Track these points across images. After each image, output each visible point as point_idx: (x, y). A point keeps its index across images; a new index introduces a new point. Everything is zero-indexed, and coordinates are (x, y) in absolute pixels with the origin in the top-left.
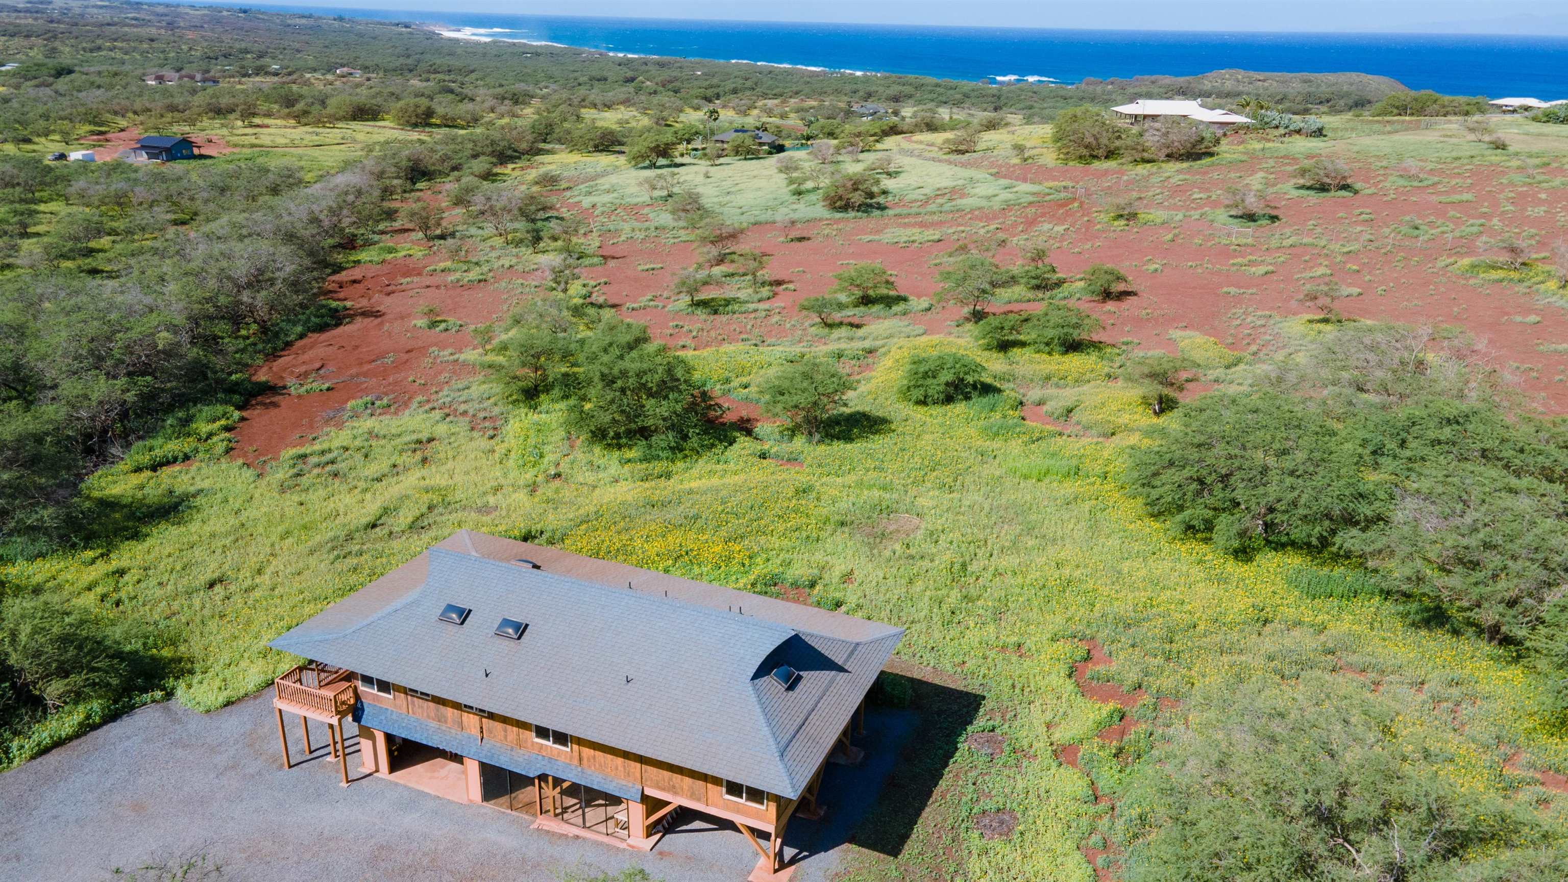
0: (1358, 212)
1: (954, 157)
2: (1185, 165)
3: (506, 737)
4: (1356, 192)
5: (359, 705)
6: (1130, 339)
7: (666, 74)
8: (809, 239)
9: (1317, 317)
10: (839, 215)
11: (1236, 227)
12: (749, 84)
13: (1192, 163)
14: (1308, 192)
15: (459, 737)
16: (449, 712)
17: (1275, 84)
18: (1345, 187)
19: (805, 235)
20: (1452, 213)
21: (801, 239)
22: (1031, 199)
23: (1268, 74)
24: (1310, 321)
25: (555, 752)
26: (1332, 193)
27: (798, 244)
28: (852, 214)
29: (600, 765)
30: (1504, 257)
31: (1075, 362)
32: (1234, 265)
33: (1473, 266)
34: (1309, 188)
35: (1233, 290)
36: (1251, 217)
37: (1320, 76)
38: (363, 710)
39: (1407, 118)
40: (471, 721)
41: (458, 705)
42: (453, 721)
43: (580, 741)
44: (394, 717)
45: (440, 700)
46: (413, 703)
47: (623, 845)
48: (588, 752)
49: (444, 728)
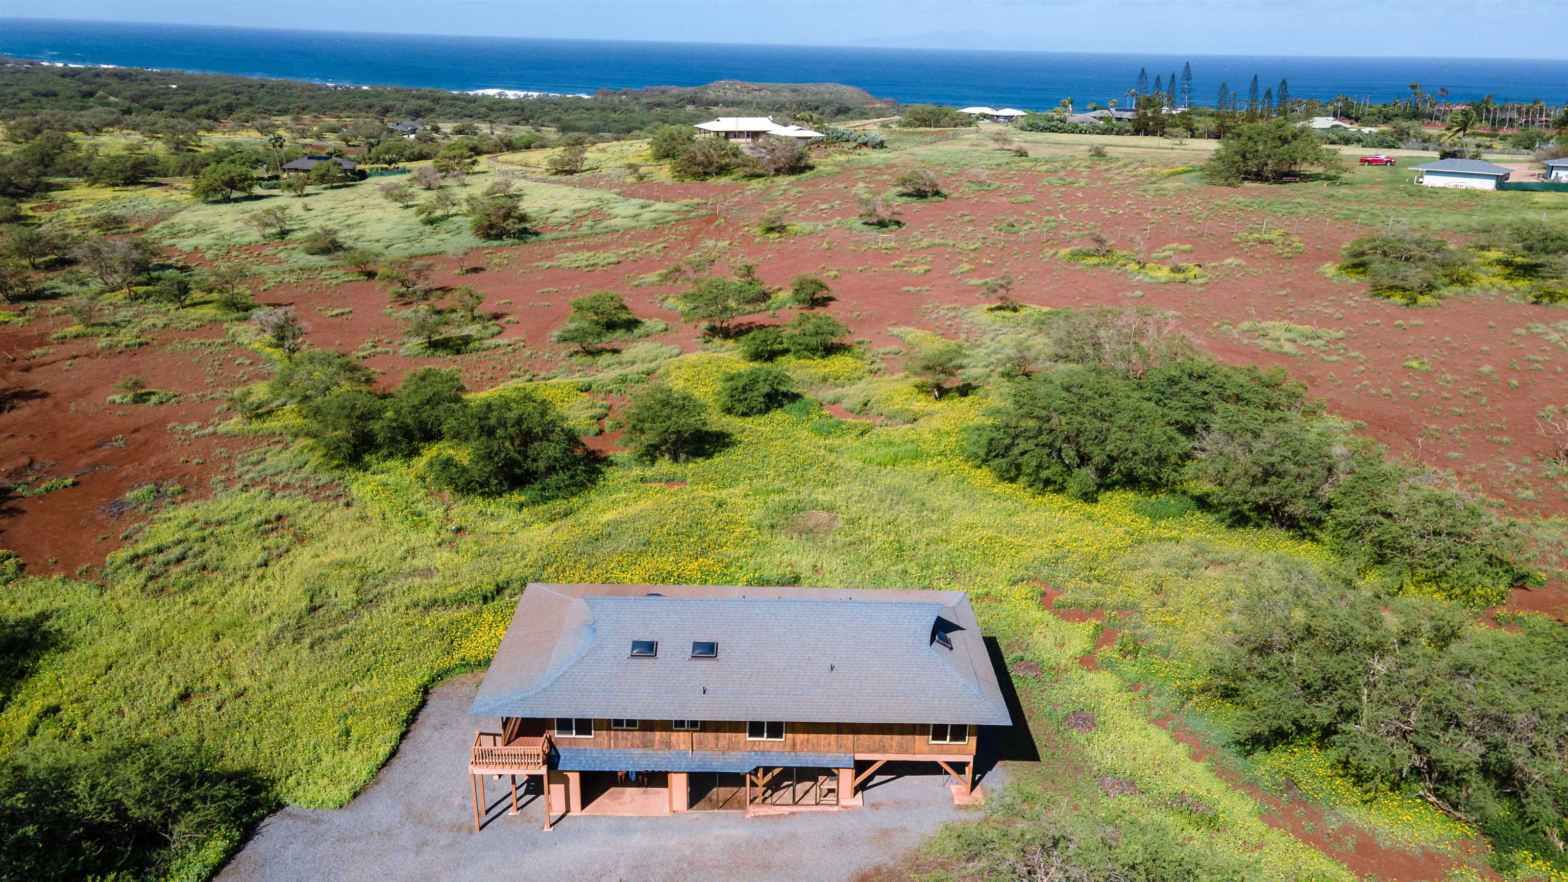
0: (959, 214)
1: (564, 178)
2: (793, 178)
3: (717, 745)
4: (945, 197)
5: (554, 753)
6: (862, 339)
7: (134, 89)
8: (483, 269)
9: (993, 306)
10: (496, 243)
11: (872, 232)
12: (244, 99)
13: (798, 176)
14: (910, 199)
15: (669, 756)
16: (658, 736)
17: (769, 93)
18: (937, 193)
19: (479, 265)
20: (1028, 212)
21: (476, 270)
22: (675, 217)
23: (762, 84)
24: (992, 310)
25: (768, 745)
26: (930, 199)
27: (474, 275)
28: (508, 241)
29: (813, 745)
30: (1093, 247)
31: (837, 364)
32: (894, 266)
33: (1074, 255)
34: (909, 195)
35: (912, 289)
36: (882, 224)
37: (804, 85)
38: (558, 757)
39: (932, 129)
40: (680, 738)
41: (666, 726)
42: (661, 743)
43: (795, 727)
44: (594, 755)
45: (648, 726)
46: (616, 737)
47: (836, 809)
48: (801, 737)
49: (650, 752)
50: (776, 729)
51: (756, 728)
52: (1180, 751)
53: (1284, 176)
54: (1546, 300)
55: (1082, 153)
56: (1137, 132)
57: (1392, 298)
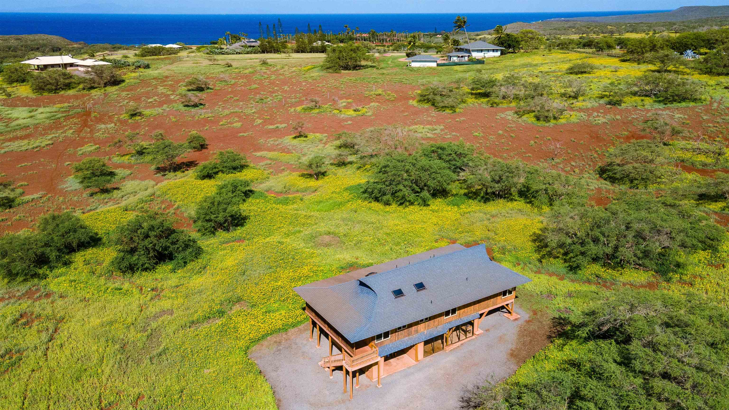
0: (228, 97)
2: (116, 87)
3: (434, 325)
4: (213, 89)
9: (293, 137)
11: (193, 110)
13: (118, 86)
14: (196, 92)
15: (417, 337)
16: (413, 328)
18: (208, 88)
20: (262, 93)
22: (61, 115)
24: (295, 138)
25: (451, 318)
26: (207, 91)
29: (466, 313)
32: (222, 125)
33: (305, 109)
34: (193, 90)
35: (244, 135)
36: (195, 106)
39: (161, 57)
40: (421, 327)
41: (417, 323)
42: (414, 331)
43: (460, 308)
44: (391, 346)
45: (410, 326)
46: (398, 335)
47: (474, 337)
48: (462, 311)
49: (411, 337)
50: (454, 311)
51: (447, 313)
52: (554, 279)
53: (356, 67)
54: (495, 105)
55: (257, 63)
56: (263, 52)
57: (446, 111)
